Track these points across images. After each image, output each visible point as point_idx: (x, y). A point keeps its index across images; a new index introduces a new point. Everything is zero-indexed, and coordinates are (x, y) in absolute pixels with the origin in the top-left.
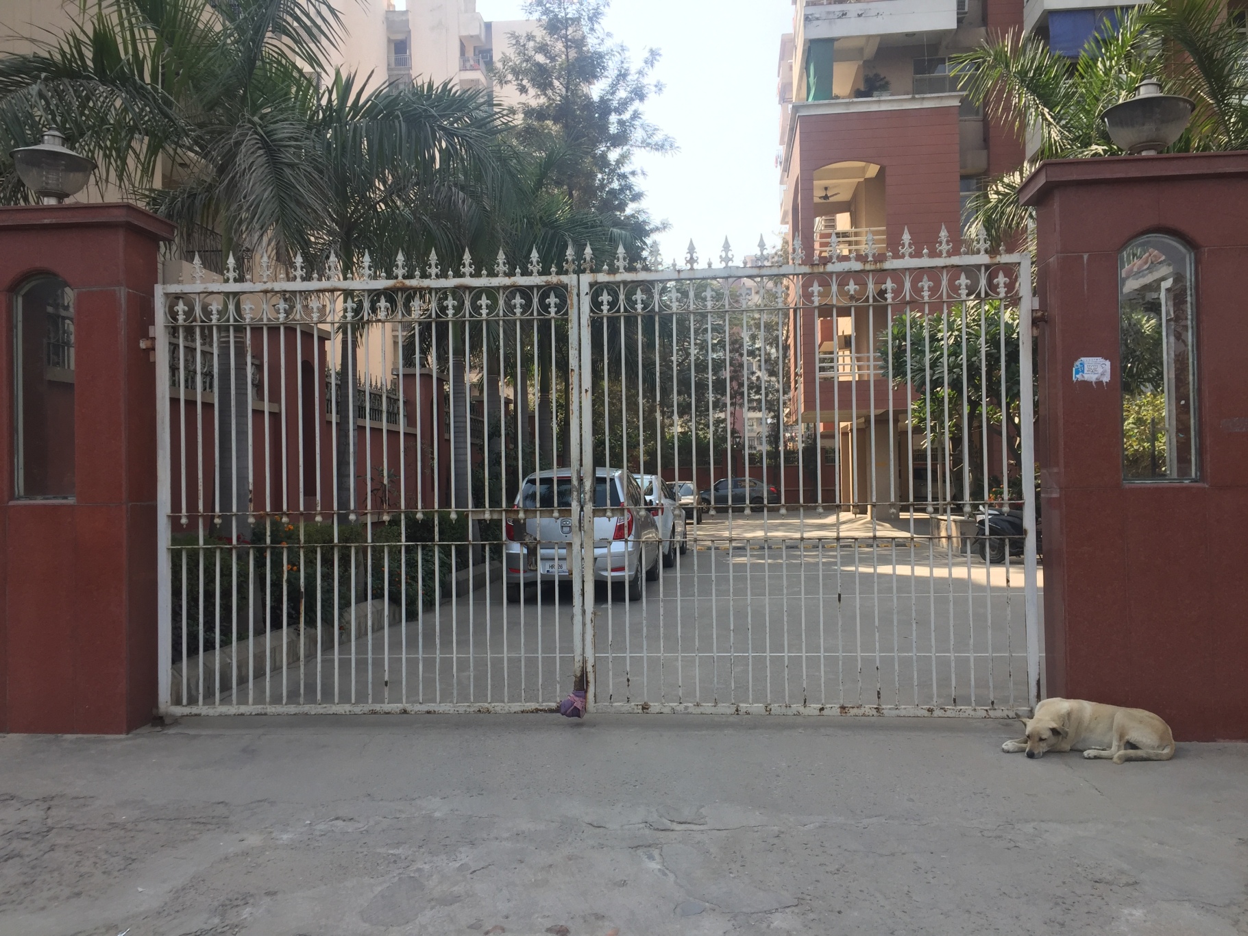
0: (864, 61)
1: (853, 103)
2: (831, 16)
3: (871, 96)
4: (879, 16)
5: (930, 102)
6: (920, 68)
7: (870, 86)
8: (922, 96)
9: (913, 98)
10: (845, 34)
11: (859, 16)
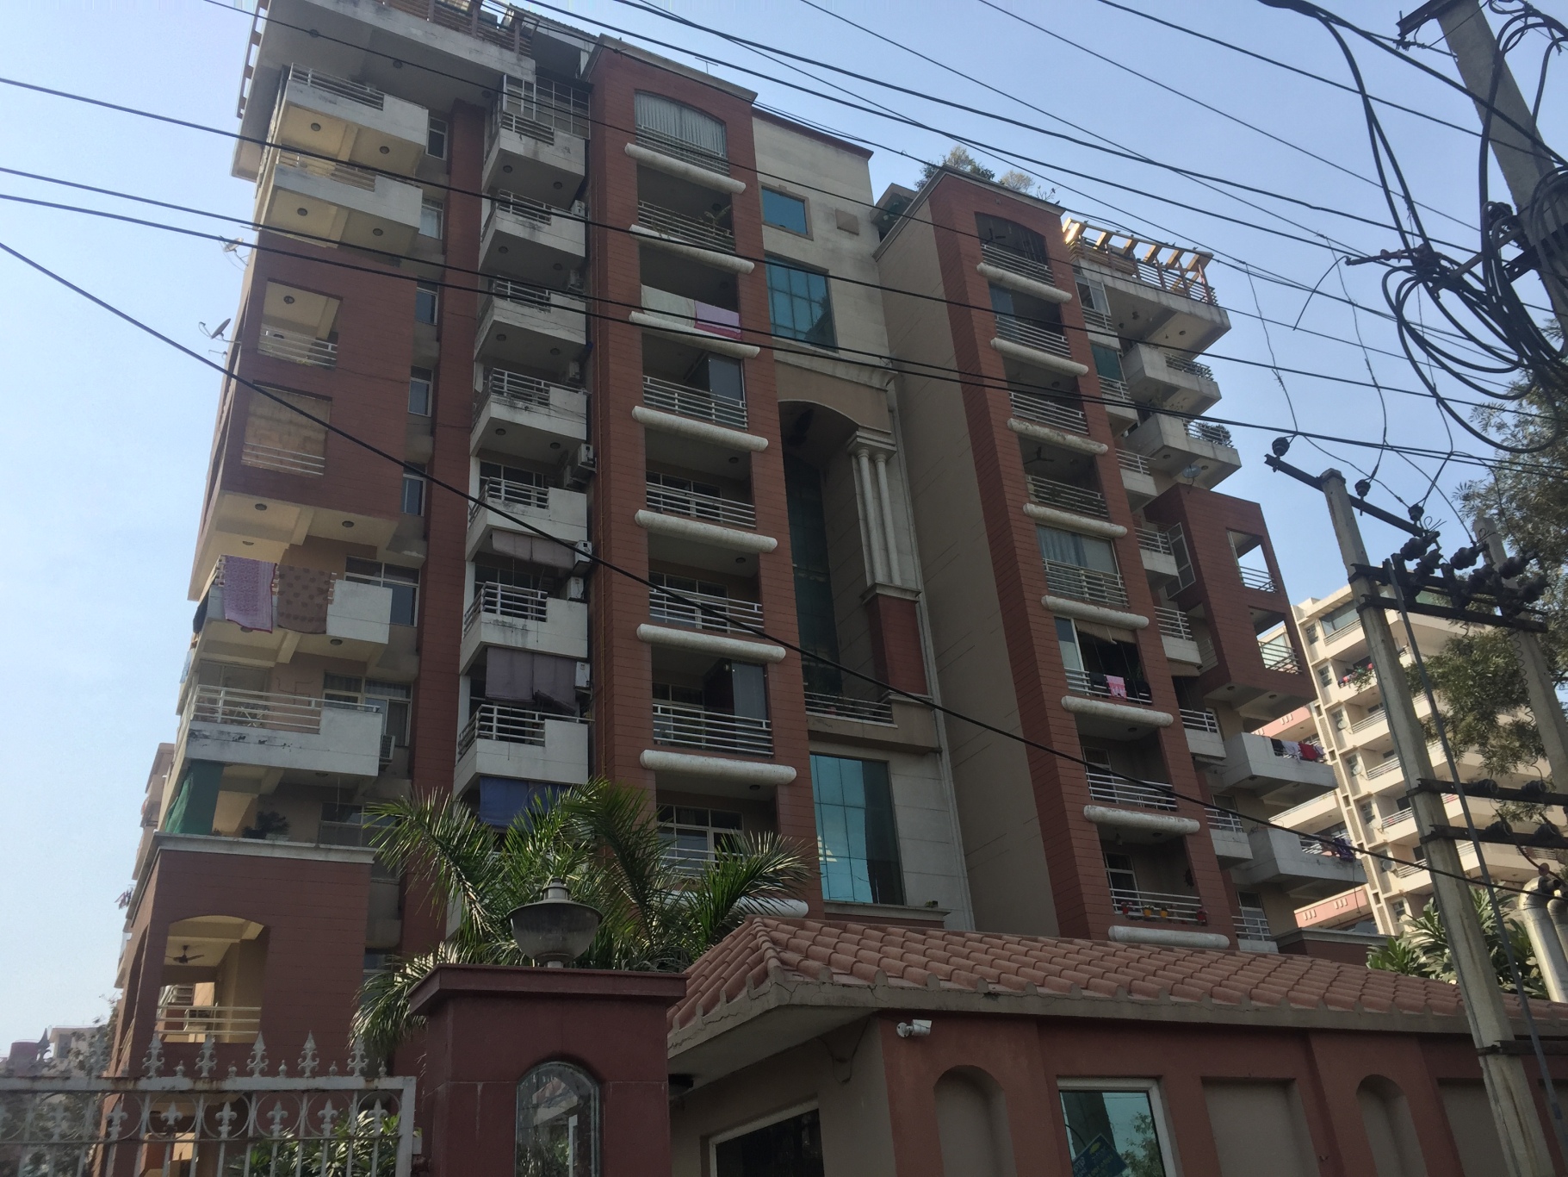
0: (260, 796)
1: (238, 843)
2: (224, 737)
3: (263, 838)
4: (286, 747)
5: (337, 855)
6: (329, 814)
7: (263, 825)
8: (329, 846)
9: (317, 848)
10: (238, 759)
11: (261, 742)
